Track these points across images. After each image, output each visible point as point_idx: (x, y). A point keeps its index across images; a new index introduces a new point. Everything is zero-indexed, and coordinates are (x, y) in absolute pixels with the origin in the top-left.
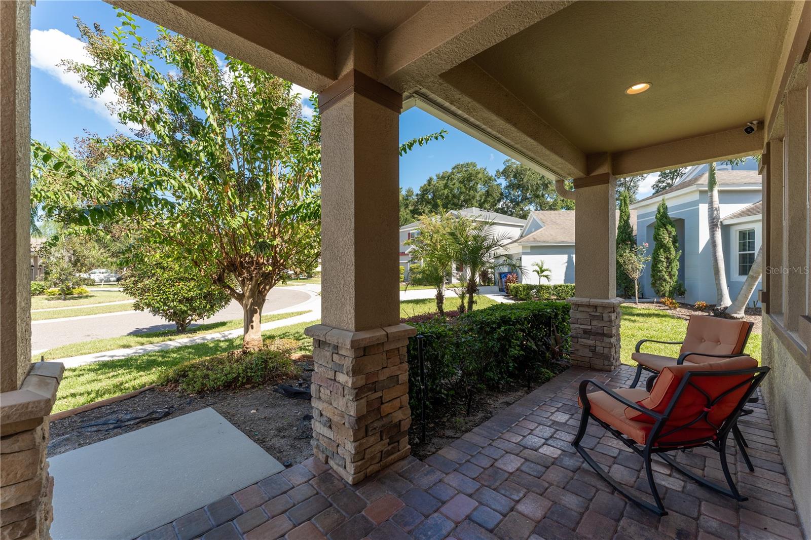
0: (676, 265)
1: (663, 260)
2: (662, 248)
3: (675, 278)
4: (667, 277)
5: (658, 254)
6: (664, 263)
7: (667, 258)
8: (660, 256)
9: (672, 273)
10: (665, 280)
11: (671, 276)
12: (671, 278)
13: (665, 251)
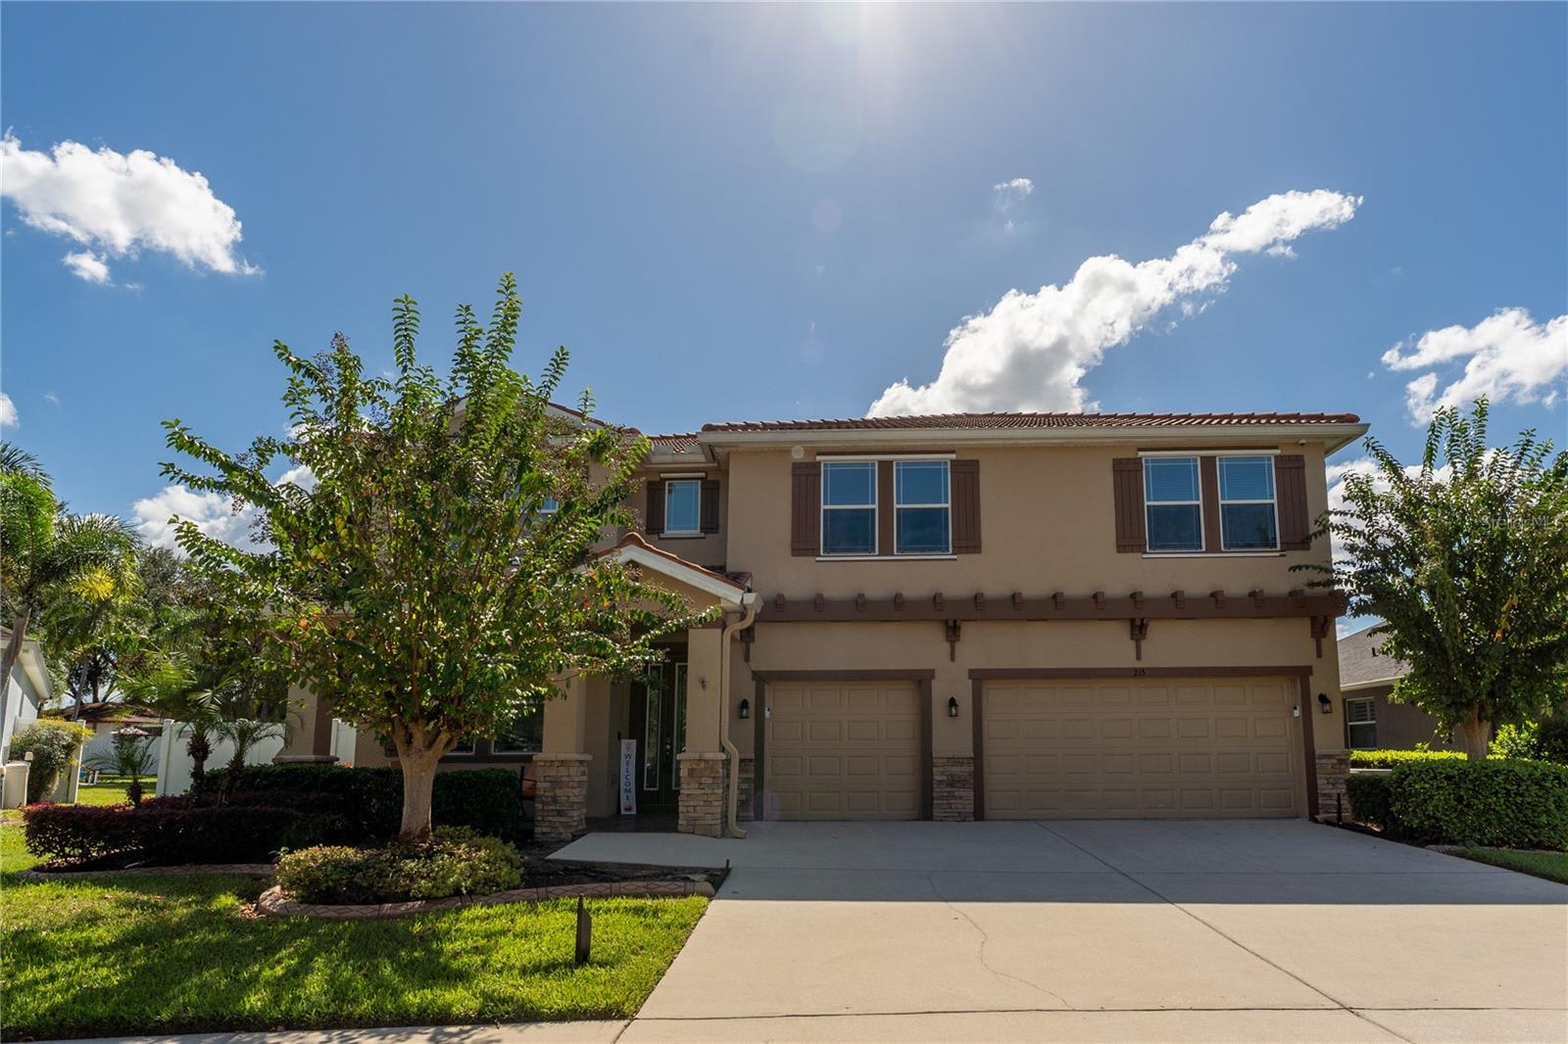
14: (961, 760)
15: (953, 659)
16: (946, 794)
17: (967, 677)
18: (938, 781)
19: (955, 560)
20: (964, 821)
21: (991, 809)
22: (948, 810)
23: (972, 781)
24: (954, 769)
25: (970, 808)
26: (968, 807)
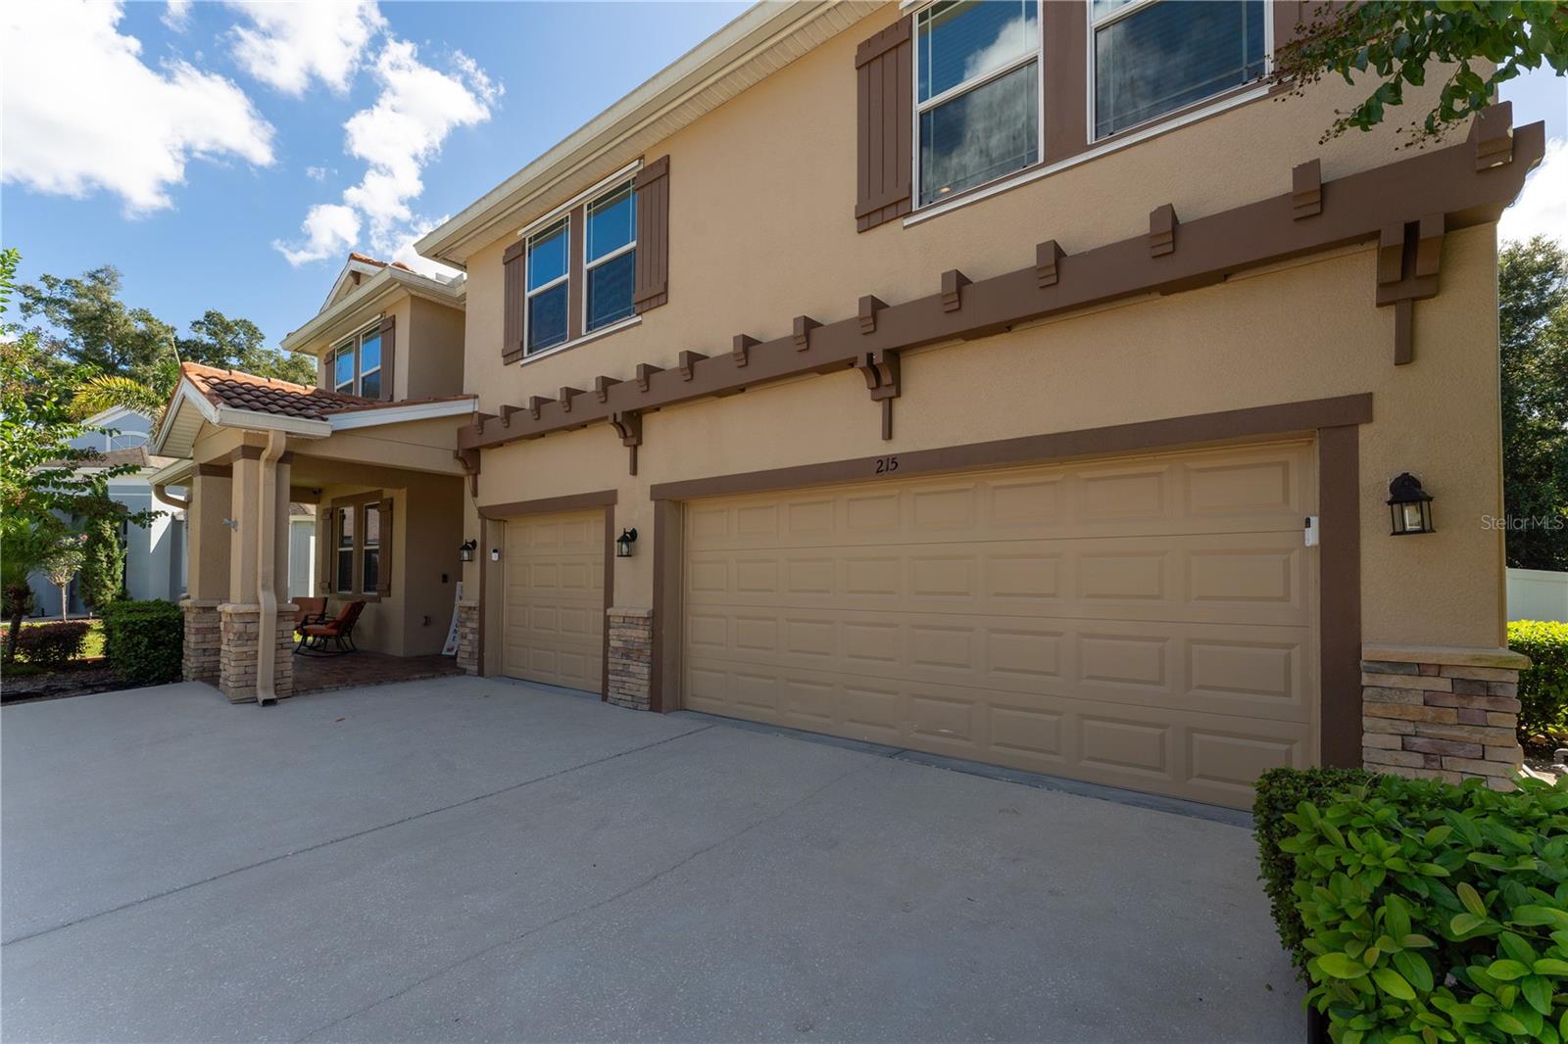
0: (119, 566)
1: (102, 558)
2: (100, 542)
3: (119, 584)
4: (109, 583)
5: (94, 550)
6: (105, 564)
7: (107, 556)
8: (99, 554)
9: (116, 577)
10: (105, 586)
11: (114, 581)
12: (114, 584)
13: (105, 548)
14: (635, 621)
15: (634, 471)
16: (620, 668)
17: (649, 497)
18: (614, 647)
19: (640, 323)
20: (636, 709)
21: (693, 695)
22: (621, 691)
23: (649, 652)
24: (629, 632)
25: (644, 692)
26: (642, 688)
